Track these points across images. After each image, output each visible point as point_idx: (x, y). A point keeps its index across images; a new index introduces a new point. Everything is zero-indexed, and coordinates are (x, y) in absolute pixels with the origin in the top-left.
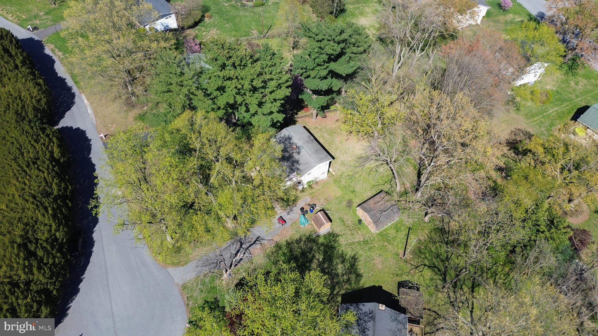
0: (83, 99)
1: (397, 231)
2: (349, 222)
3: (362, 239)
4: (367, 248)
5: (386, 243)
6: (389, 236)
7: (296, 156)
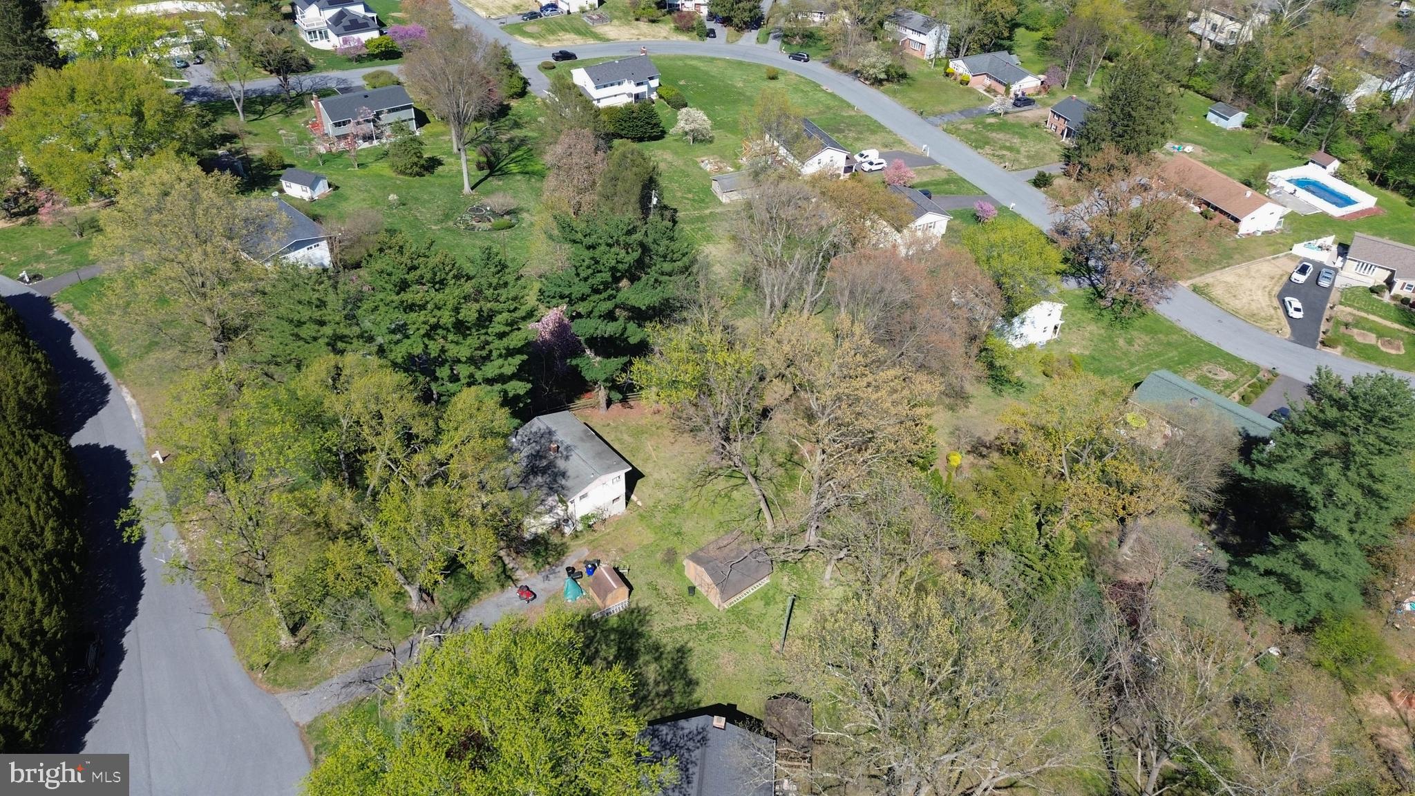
0: (124, 394)
1: (767, 604)
2: (669, 591)
3: (695, 621)
4: (704, 637)
5: (744, 627)
6: (749, 614)
7: (561, 464)
